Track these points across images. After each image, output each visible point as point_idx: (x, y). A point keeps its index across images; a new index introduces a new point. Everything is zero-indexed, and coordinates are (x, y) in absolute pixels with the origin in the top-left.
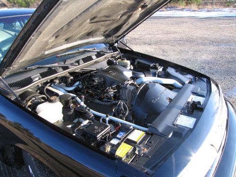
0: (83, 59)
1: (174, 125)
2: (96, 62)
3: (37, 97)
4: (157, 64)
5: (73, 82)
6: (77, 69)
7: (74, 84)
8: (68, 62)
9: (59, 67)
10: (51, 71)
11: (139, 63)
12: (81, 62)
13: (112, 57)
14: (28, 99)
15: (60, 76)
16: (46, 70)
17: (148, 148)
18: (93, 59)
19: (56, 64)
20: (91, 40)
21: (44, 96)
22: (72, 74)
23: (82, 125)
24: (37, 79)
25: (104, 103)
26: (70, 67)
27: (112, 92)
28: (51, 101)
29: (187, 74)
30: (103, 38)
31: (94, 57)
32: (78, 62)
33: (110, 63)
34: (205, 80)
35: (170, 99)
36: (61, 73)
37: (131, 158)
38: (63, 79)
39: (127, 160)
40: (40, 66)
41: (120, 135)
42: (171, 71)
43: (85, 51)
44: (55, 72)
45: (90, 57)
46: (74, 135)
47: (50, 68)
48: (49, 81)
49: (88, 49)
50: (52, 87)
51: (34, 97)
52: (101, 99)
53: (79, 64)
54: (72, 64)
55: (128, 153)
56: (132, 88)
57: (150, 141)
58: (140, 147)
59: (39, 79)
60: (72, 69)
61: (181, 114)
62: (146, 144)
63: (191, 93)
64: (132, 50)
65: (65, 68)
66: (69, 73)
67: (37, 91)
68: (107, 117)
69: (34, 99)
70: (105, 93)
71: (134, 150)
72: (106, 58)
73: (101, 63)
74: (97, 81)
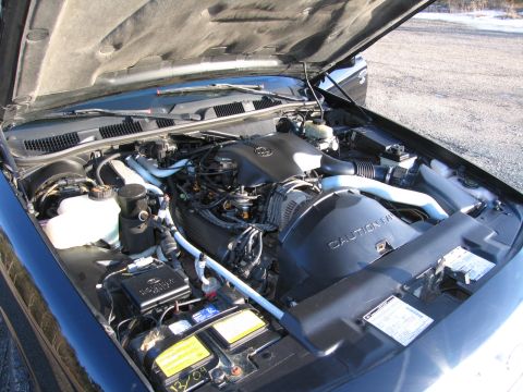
0: (216, 108)
2: (249, 120)
3: (70, 181)
4: (401, 148)
6: (192, 129)
7: (174, 163)
8: (181, 109)
9: (151, 118)
10: (131, 126)
11: (359, 136)
12: (211, 113)
14: (50, 180)
15: (145, 139)
16: (119, 121)
18: (243, 111)
19: (149, 111)
21: (90, 180)
22: (179, 139)
23: (131, 266)
24: (91, 138)
25: (222, 223)
26: (176, 122)
27: (245, 199)
29: (477, 187)
31: (248, 107)
32: (202, 113)
35: (389, 246)
36: (151, 133)
38: (151, 149)
40: (107, 111)
43: (231, 91)
44: (137, 128)
45: (240, 104)
46: (99, 286)
47: (129, 118)
48: (116, 147)
49: (240, 87)
51: (63, 178)
53: (202, 119)
54: (185, 117)
57: (266, 352)
59: (96, 139)
60: (180, 127)
61: (398, 295)
62: (252, 359)
63: (460, 241)
65: (164, 123)
66: (169, 135)
67: (85, 166)
68: (201, 259)
69: (64, 182)
73: (259, 123)
74: (225, 166)
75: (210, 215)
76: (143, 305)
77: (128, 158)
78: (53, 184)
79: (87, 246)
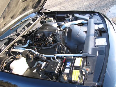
0: (26, 26)
1: (96, 47)
2: (34, 25)
3: (8, 60)
4: (68, 14)
5: (26, 41)
6: (25, 33)
7: (27, 42)
8: (18, 31)
9: (14, 35)
10: (11, 40)
11: (57, 17)
12: (26, 28)
13: (42, 19)
14: (2, 63)
15: (17, 40)
16: (7, 40)
17: (89, 68)
18: (32, 24)
19: (12, 34)
20: (26, 13)
21: (12, 57)
22: (23, 37)
23: (42, 67)
24: (4, 48)
25: (49, 47)
26: (20, 33)
27: (51, 39)
28: (17, 59)
29: (86, 15)
30: (33, 9)
31: (32, 22)
32: (24, 28)
33: (42, 22)
34: (97, 14)
35: (85, 31)
36: (17, 39)
37: (82, 78)
38: (19, 42)
39: (80, 81)
40: (2, 39)
41: (68, 65)
42: (77, 15)
43: (26, 21)
44: (13, 39)
45: (30, 23)
46: (40, 76)
47: (9, 38)
48: (11, 46)
49: (27, 19)
50: (14, 49)
51: (5, 60)
52: (46, 46)
53: (25, 30)
54: (21, 31)
55: (79, 76)
56: (61, 33)
57: (87, 62)
58: (84, 69)
59: (5, 47)
60: (22, 34)
61: (96, 38)
62: (86, 65)
63: (94, 24)
64: (51, 11)
65: (18, 35)
66: (21, 37)
67: (6, 55)
68: (55, 56)
69: (6, 61)
70: (47, 41)
71: (82, 72)
72: (38, 20)
73: (37, 24)
74: (39, 36)
75: (45, 47)
76: (55, 72)
77: (14, 48)
78: (4, 63)
79: (26, 71)
